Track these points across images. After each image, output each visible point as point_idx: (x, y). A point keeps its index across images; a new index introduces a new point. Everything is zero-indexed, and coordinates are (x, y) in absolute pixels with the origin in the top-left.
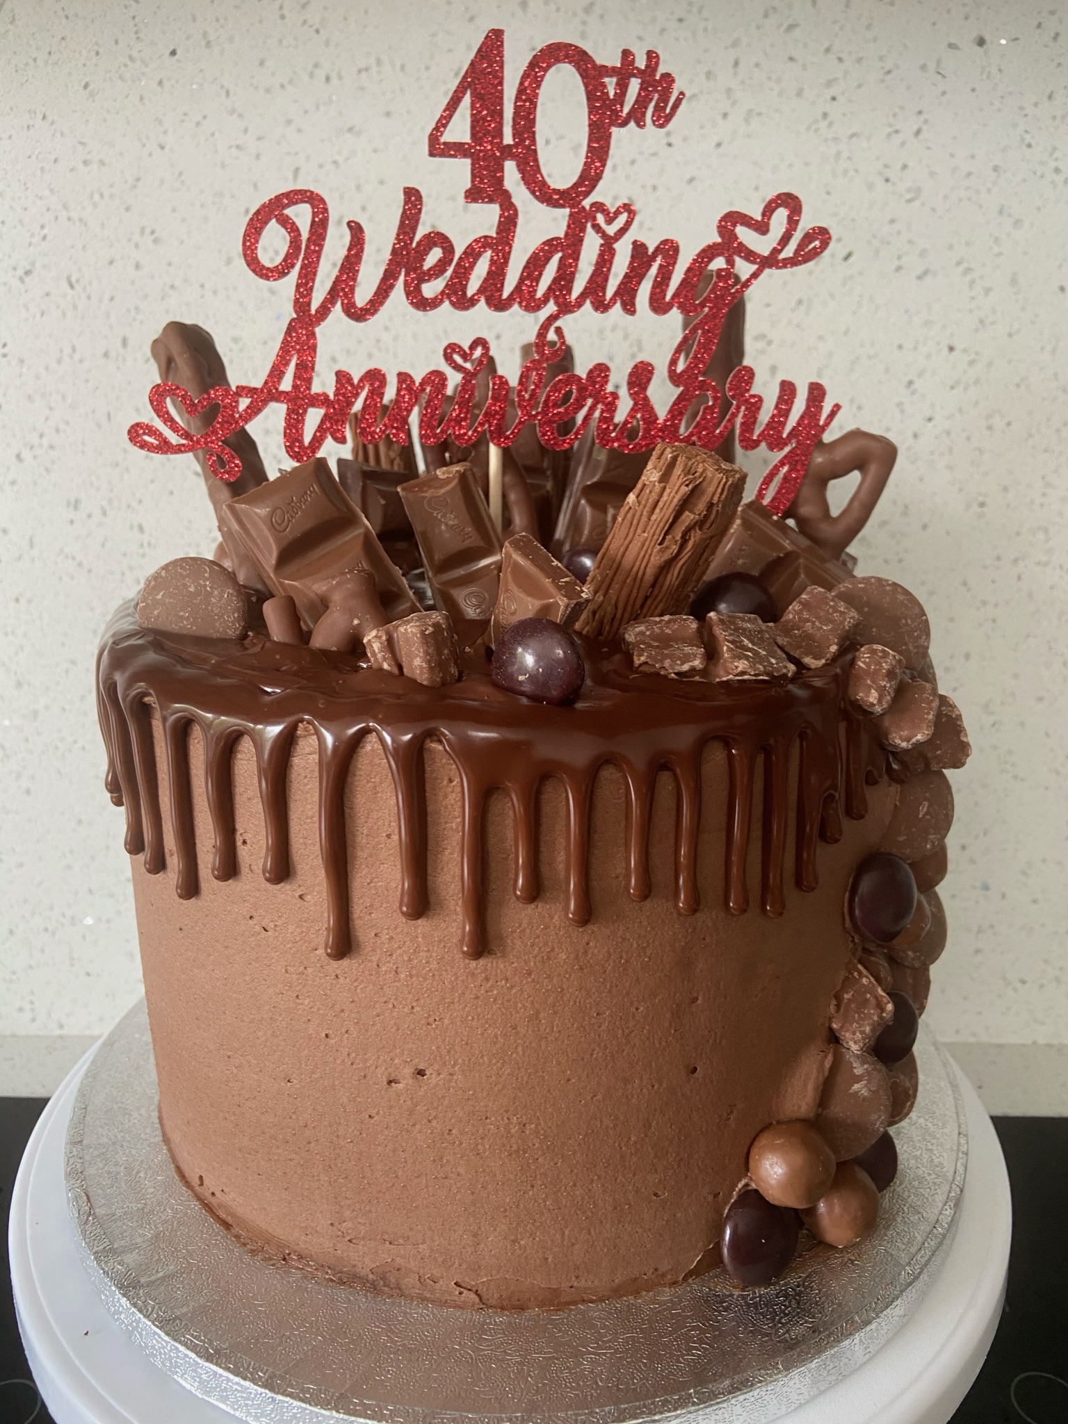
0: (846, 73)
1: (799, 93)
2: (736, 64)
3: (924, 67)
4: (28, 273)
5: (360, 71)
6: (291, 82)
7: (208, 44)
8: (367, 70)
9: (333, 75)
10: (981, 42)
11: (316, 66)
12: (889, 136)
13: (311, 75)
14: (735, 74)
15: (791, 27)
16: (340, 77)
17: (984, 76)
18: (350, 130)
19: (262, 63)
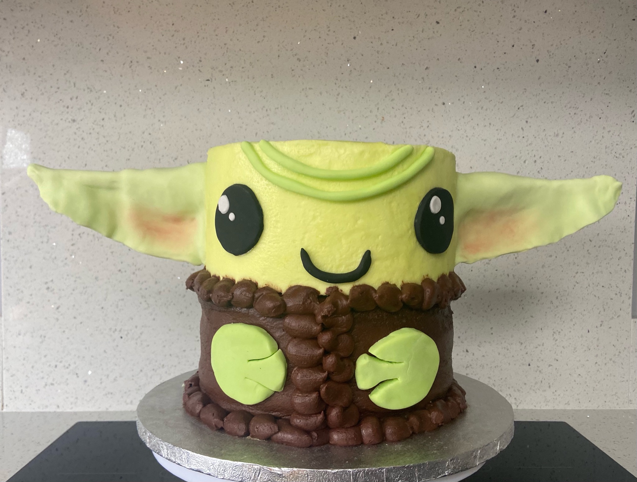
0: (408, 112)
1: (395, 116)
2: (378, 109)
3: (429, 110)
4: (176, 159)
5: (276, 109)
6: (256, 111)
7: (234, 100)
8: (278, 108)
9: (268, 110)
10: (444, 104)
11: (264, 107)
12: (420, 128)
13: (262, 109)
14: (378, 112)
15: (393, 100)
16: (270, 110)
17: (445, 113)
18: (272, 123)
19: (249, 106)
